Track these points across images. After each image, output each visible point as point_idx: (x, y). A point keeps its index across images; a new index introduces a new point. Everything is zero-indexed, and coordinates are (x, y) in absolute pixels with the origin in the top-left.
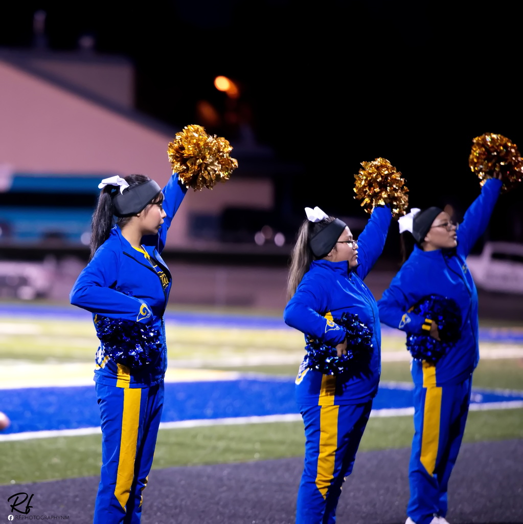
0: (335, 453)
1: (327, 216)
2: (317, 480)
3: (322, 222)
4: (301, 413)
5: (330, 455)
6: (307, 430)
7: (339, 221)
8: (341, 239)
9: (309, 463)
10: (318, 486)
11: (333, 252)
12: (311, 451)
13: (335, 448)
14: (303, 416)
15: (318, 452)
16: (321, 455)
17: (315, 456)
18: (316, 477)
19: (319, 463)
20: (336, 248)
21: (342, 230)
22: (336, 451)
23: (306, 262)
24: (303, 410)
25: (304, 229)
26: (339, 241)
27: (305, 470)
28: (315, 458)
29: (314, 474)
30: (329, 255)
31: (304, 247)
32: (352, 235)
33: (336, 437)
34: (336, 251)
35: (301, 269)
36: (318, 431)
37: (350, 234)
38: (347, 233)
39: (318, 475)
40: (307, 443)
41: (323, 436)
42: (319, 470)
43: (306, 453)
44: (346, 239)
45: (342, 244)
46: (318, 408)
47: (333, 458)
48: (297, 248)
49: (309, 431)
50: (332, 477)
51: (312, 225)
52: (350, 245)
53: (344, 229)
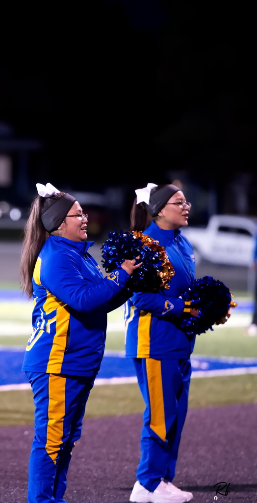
0: (63, 419)
1: (57, 191)
2: (46, 446)
3: (53, 196)
4: (30, 382)
5: (58, 422)
6: (36, 398)
7: (68, 196)
8: (70, 213)
9: (38, 430)
10: (48, 452)
11: (63, 226)
12: (40, 419)
13: (63, 415)
14: (32, 386)
15: (47, 419)
16: (51, 422)
17: (44, 422)
18: (46, 443)
19: (49, 429)
20: (65, 222)
21: (71, 204)
22: (64, 417)
23: (38, 236)
24: (33, 379)
25: (36, 205)
26: (68, 215)
27: (35, 437)
28: (45, 424)
29: (44, 440)
30: (59, 229)
31: (36, 222)
32: (81, 210)
33: (64, 403)
34: (66, 224)
35: (35, 243)
36: (46, 398)
37: (80, 208)
38: (77, 207)
39: (48, 441)
40: (37, 410)
41: (52, 403)
42: (49, 436)
43: (35, 421)
44: (76, 213)
45: (72, 218)
46: (46, 376)
47: (61, 425)
48: (30, 222)
49: (37, 400)
50: (61, 442)
51: (43, 200)
52: (80, 218)
53: (73, 203)
